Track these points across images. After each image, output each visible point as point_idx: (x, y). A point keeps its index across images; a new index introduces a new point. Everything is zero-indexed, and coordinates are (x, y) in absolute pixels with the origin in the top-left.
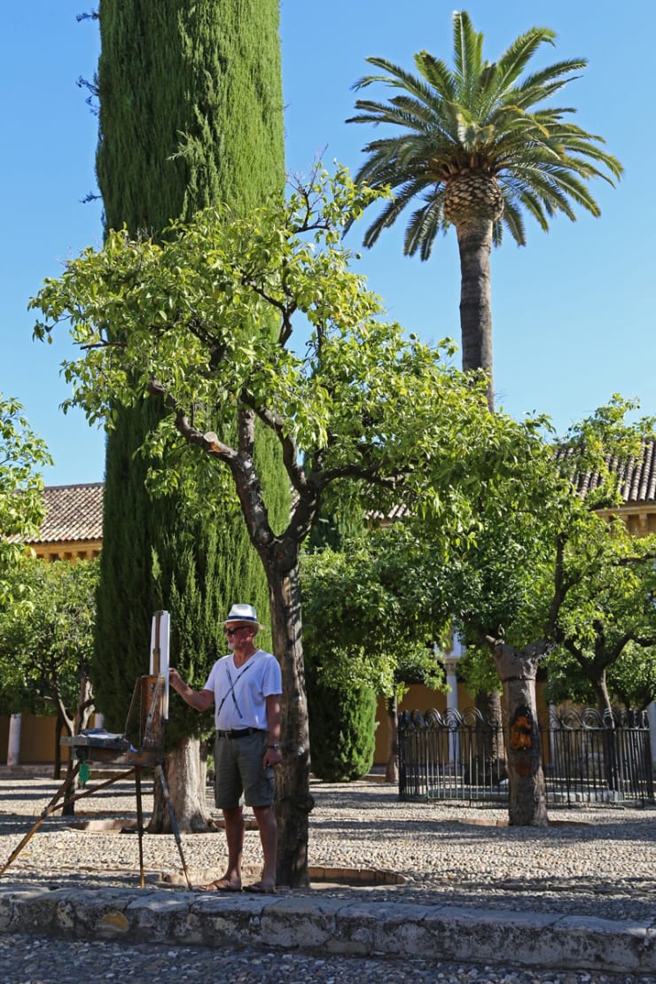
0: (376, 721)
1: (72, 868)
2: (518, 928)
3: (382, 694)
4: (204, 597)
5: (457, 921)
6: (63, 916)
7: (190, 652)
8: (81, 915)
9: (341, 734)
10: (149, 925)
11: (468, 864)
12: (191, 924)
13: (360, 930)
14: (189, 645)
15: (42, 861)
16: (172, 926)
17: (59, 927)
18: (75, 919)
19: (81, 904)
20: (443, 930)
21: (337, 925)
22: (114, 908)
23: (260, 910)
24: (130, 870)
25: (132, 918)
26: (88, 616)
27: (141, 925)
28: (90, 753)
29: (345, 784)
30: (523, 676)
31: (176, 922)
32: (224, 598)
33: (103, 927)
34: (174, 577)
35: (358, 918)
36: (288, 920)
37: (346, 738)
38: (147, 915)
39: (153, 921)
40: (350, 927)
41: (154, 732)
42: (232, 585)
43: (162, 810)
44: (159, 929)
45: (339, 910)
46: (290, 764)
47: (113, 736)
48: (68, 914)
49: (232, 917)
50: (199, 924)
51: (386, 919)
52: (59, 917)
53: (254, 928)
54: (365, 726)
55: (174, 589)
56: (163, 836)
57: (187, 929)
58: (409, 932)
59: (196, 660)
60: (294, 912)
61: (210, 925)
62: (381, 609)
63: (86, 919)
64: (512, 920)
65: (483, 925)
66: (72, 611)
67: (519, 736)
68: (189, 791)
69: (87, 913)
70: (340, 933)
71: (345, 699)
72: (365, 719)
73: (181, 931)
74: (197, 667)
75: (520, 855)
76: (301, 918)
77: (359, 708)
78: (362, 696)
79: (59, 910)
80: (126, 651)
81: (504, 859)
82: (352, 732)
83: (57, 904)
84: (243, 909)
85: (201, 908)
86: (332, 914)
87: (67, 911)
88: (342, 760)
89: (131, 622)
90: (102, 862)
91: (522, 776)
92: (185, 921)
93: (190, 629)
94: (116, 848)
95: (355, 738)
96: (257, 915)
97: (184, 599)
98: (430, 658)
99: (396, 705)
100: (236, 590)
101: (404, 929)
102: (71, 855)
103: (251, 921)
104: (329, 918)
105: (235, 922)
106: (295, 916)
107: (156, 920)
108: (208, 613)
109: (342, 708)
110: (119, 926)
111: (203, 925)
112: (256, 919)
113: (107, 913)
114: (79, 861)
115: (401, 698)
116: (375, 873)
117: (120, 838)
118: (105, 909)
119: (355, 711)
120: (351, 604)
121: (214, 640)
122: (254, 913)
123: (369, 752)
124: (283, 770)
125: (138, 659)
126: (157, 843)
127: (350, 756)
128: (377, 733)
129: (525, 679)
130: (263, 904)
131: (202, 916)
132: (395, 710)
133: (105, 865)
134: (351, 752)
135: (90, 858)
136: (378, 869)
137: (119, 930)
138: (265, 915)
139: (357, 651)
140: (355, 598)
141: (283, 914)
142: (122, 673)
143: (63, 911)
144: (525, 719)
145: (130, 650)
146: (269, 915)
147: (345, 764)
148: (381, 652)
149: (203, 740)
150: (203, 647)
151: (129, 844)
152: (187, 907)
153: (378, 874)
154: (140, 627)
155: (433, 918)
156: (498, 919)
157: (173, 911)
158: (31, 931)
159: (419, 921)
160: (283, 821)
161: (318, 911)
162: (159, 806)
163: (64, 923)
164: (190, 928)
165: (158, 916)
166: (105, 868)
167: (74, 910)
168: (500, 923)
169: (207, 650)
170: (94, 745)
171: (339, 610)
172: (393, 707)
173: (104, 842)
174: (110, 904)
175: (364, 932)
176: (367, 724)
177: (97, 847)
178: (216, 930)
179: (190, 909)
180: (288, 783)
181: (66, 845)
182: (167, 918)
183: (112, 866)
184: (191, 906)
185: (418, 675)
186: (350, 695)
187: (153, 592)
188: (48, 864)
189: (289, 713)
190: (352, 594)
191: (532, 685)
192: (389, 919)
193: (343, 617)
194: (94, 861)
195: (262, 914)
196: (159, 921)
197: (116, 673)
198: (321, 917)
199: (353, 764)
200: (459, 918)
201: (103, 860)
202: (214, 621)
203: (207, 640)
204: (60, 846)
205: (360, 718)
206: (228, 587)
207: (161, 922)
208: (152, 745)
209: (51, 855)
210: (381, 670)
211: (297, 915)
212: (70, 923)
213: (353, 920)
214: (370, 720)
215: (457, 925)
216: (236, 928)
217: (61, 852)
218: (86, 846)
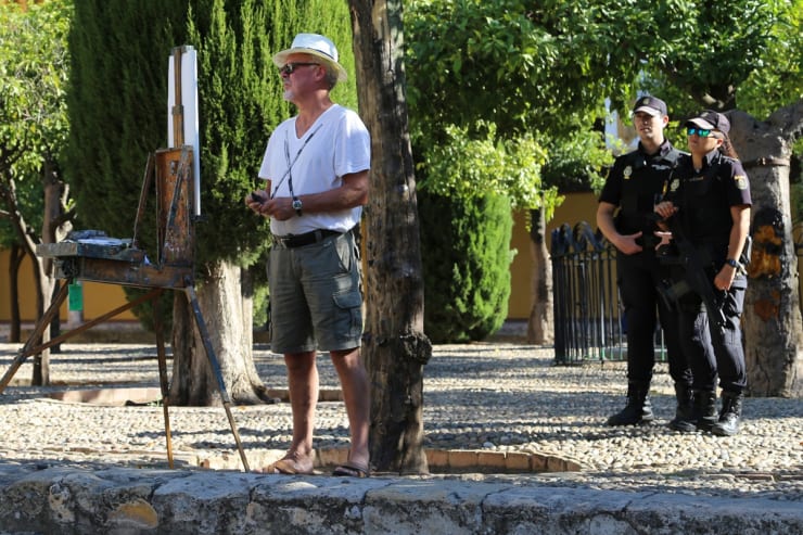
0: (512, 248)
1: (60, 450)
2: (786, 522)
3: (521, 203)
4: (240, 41)
5: (682, 512)
6: (57, 506)
7: (221, 129)
8: (85, 504)
9: (456, 269)
10: (189, 519)
11: (683, 445)
12: (253, 517)
13: (521, 526)
14: (219, 118)
15: (13, 442)
16: (225, 520)
17: (53, 521)
18: (77, 510)
19: (84, 489)
20: (660, 525)
21: (483, 519)
22: (134, 494)
23: (360, 497)
24: (147, 453)
25: (162, 508)
26: (56, 81)
27: (177, 518)
28: (83, 267)
29: (463, 347)
30: (769, 161)
31: (230, 514)
32: (271, 42)
33: (119, 521)
34: (190, 9)
35: (517, 507)
36: (405, 510)
37: (464, 276)
38: (185, 504)
39: (196, 514)
40: (504, 520)
41: (178, 236)
42: (285, 20)
43: (186, 373)
44: (204, 523)
45: (486, 497)
46: (392, 289)
47: (118, 242)
48: (64, 502)
49: (316, 506)
50: (266, 517)
51: (563, 509)
52: (52, 507)
53: (351, 523)
54: (494, 256)
55: (192, 27)
56: (191, 409)
57: (248, 525)
58: (602, 529)
59: (230, 141)
60: (413, 499)
61: (283, 518)
62: (527, 56)
63: (92, 510)
64: (774, 510)
65: (725, 517)
66: (31, 75)
67: (760, 256)
68: (226, 344)
69: (93, 500)
70: (490, 530)
71: (461, 214)
72: (493, 245)
73: (238, 527)
74: (232, 151)
75: (768, 433)
76: (426, 508)
77: (484, 229)
78: (489, 209)
79: (51, 497)
80: (120, 130)
81: (743, 439)
82: (473, 265)
83: (48, 489)
84: (333, 495)
85: (268, 493)
86: (476, 502)
87: (63, 498)
88: (458, 308)
89: (127, 85)
90: (103, 442)
91: (764, 320)
92: (245, 513)
93: (219, 90)
94: (121, 424)
95: (478, 275)
96: (356, 504)
97: (210, 45)
98: (600, 147)
99: (543, 223)
100: (290, 29)
101: (593, 524)
102: (56, 433)
103: (347, 513)
104: (471, 508)
105: (322, 513)
106: (416, 505)
107: (199, 511)
108: (248, 66)
109: (456, 228)
110: (143, 520)
111: (271, 519)
112: (355, 509)
113: (123, 502)
114: (67, 441)
115: (551, 213)
116: (530, 459)
117: (126, 412)
118: (121, 495)
119: (477, 232)
120: (476, 49)
121: (258, 110)
122: (351, 501)
123: (501, 295)
124: (380, 300)
125: (140, 141)
126: (183, 417)
127: (470, 302)
128: (513, 267)
129: (771, 164)
130: (365, 488)
131: (271, 505)
132: (542, 232)
133: (109, 447)
134: (471, 297)
135: (85, 436)
136: (535, 452)
137: (144, 526)
138: (369, 504)
139: (484, 131)
140: (484, 40)
141: (396, 501)
142: (116, 162)
143: (57, 498)
144: (771, 229)
145: (125, 126)
146: (374, 503)
147: (463, 315)
148: (524, 131)
149: (246, 267)
150: (241, 120)
151: (140, 420)
152: (247, 493)
153: (535, 460)
154: (140, 90)
155: (641, 508)
156: (751, 510)
157: (225, 498)
158: (10, 528)
159: (617, 512)
160: (383, 378)
161: (452, 498)
162: (181, 367)
163: (60, 516)
164: (253, 523)
165: (202, 505)
166: (110, 449)
167: (73, 498)
168: (754, 515)
169: (247, 124)
170: (89, 255)
171: (456, 60)
172: (539, 227)
173: (102, 417)
174: (128, 489)
175: (528, 528)
176: (498, 252)
177: (92, 424)
178: (293, 527)
179: (250, 495)
180: (389, 319)
181: (46, 421)
182: (217, 508)
183: (119, 447)
184: (252, 491)
185: (580, 175)
186: (469, 207)
187: (158, 34)
188: (23, 445)
189: (388, 210)
190: (478, 33)
191: (783, 175)
192: (568, 508)
193: (463, 72)
194: (90, 441)
195: (364, 502)
196: (203, 514)
197: (106, 164)
198: (457, 506)
199: (475, 315)
200: (685, 508)
201: (105, 439)
202: (257, 78)
203: (247, 108)
204: (37, 421)
205: (485, 243)
206: (278, 24)
207: (207, 515)
208: (177, 256)
209: (26, 433)
210: (520, 165)
211: (420, 503)
212: (68, 516)
213: (510, 511)
214: (502, 246)
215: (682, 518)
216: (324, 523)
217: (40, 430)
218: (76, 421)
